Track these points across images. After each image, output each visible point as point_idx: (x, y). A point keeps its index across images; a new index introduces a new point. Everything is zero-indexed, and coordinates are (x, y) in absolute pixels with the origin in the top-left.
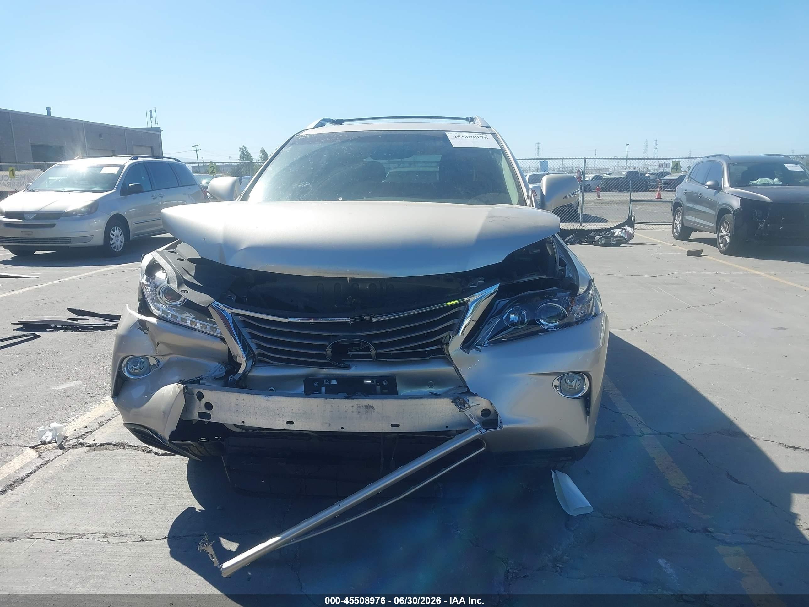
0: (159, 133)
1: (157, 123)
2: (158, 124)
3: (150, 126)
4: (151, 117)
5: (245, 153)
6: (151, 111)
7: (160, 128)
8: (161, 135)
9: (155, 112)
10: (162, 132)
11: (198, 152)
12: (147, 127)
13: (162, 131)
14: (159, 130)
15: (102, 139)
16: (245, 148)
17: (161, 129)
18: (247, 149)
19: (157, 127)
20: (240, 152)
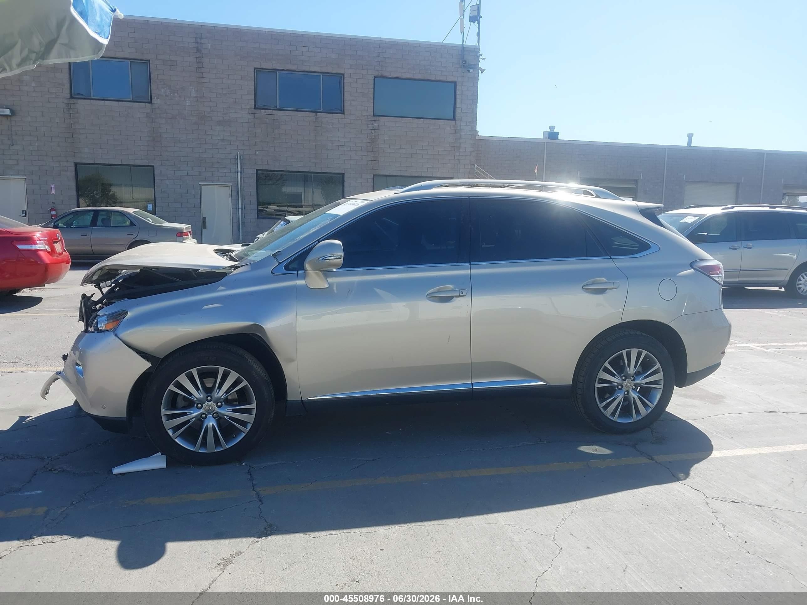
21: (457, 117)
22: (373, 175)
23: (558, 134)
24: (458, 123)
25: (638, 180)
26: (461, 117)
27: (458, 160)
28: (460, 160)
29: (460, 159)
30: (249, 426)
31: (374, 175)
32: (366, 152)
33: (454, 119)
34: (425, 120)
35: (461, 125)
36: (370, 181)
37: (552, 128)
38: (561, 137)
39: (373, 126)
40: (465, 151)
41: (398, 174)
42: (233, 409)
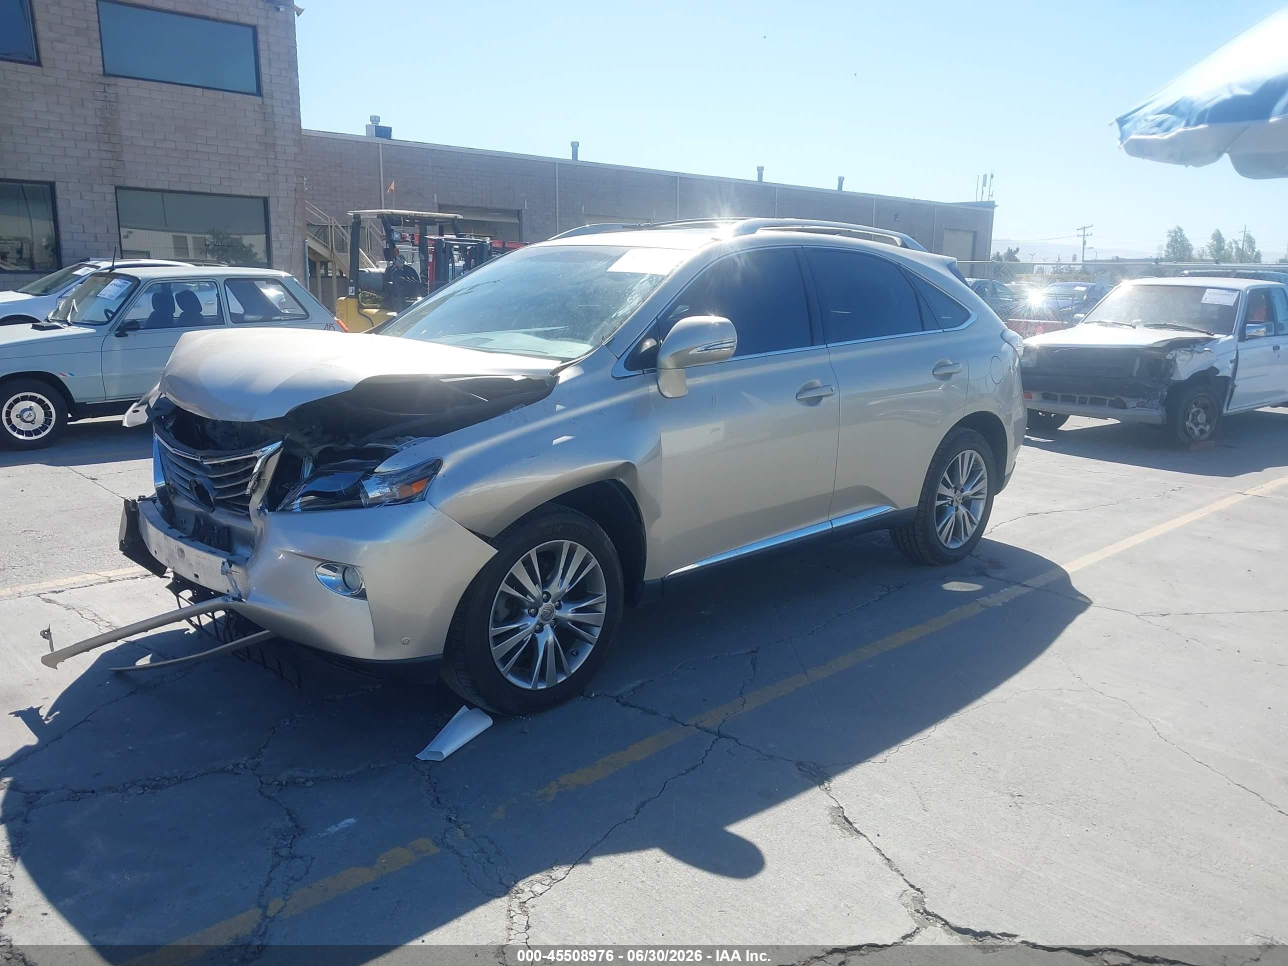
0: (988, 210)
1: (991, 194)
2: (992, 196)
3: (979, 200)
4: (984, 185)
5: (1179, 240)
6: (985, 176)
7: (994, 202)
8: (993, 212)
9: (992, 177)
10: (996, 209)
11: (1087, 239)
12: (975, 201)
13: (997, 206)
14: (991, 206)
15: (897, 221)
16: (1181, 230)
17: (996, 204)
18: (1184, 232)
19: (990, 200)
20: (1169, 239)
21: (264, 92)
22: (115, 187)
23: (391, 131)
24: (267, 101)
25: (521, 210)
26: (272, 91)
27: (274, 167)
28: (277, 167)
29: (277, 165)
30: (597, 631)
31: (117, 188)
32: (97, 143)
33: (259, 92)
34: (206, 90)
35: (272, 106)
36: (111, 197)
37: (375, 119)
38: (395, 136)
39: (105, 94)
40: (285, 152)
41: (166, 188)
42: (576, 609)
